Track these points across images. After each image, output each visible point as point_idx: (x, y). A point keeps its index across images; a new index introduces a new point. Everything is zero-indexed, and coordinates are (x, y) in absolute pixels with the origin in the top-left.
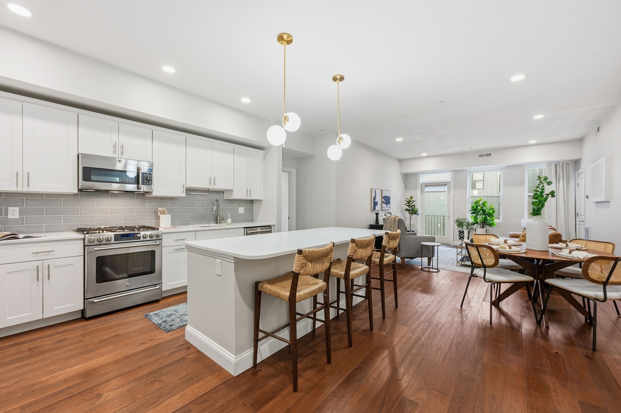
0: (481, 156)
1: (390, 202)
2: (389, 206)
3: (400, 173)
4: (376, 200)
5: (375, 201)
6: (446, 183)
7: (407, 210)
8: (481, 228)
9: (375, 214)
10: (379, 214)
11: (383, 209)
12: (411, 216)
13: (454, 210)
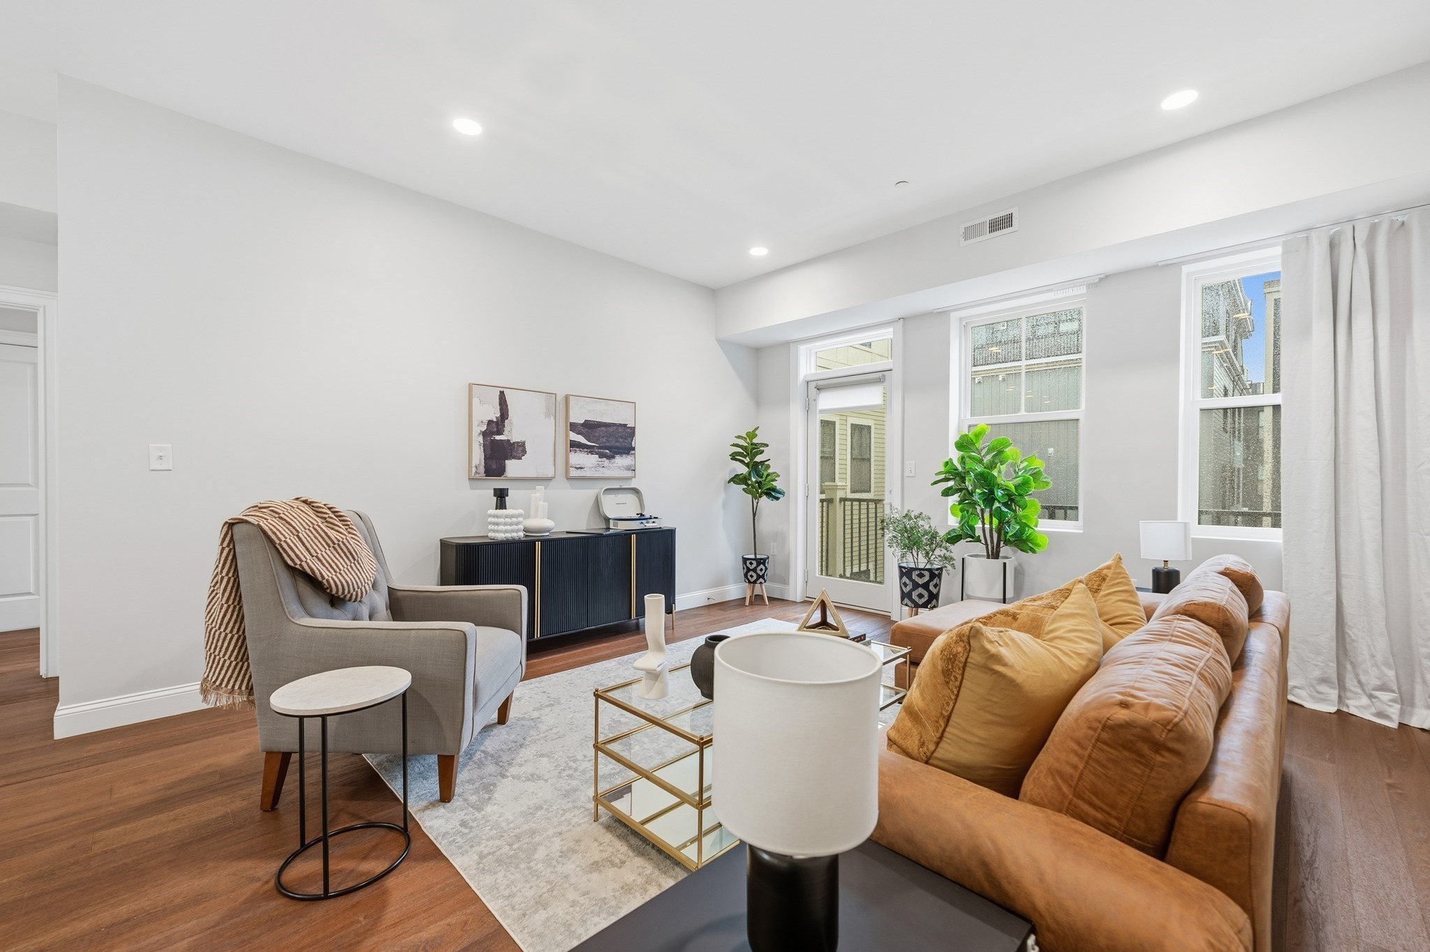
0: (971, 233)
1: (634, 449)
2: (621, 461)
3: (717, 340)
4: (512, 433)
5: (498, 438)
6: (880, 375)
7: (737, 479)
8: (988, 558)
9: (492, 491)
10: (510, 492)
11: (574, 473)
12: (755, 502)
13: (906, 480)
